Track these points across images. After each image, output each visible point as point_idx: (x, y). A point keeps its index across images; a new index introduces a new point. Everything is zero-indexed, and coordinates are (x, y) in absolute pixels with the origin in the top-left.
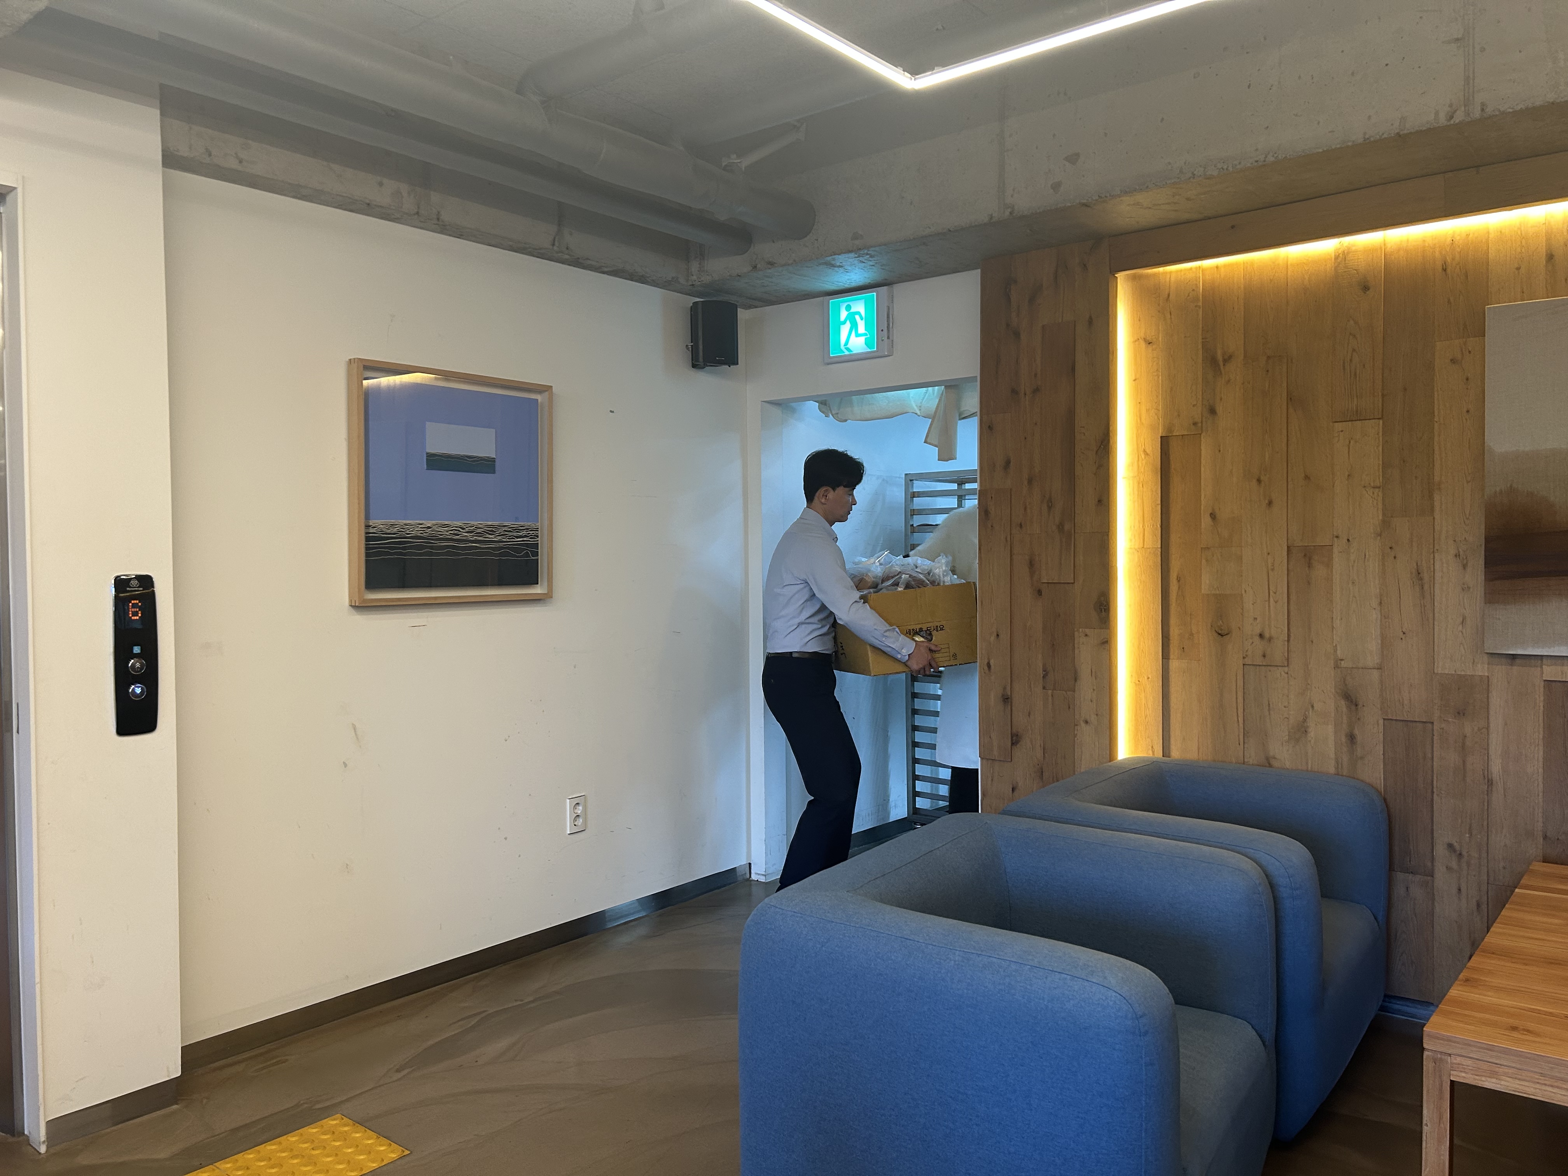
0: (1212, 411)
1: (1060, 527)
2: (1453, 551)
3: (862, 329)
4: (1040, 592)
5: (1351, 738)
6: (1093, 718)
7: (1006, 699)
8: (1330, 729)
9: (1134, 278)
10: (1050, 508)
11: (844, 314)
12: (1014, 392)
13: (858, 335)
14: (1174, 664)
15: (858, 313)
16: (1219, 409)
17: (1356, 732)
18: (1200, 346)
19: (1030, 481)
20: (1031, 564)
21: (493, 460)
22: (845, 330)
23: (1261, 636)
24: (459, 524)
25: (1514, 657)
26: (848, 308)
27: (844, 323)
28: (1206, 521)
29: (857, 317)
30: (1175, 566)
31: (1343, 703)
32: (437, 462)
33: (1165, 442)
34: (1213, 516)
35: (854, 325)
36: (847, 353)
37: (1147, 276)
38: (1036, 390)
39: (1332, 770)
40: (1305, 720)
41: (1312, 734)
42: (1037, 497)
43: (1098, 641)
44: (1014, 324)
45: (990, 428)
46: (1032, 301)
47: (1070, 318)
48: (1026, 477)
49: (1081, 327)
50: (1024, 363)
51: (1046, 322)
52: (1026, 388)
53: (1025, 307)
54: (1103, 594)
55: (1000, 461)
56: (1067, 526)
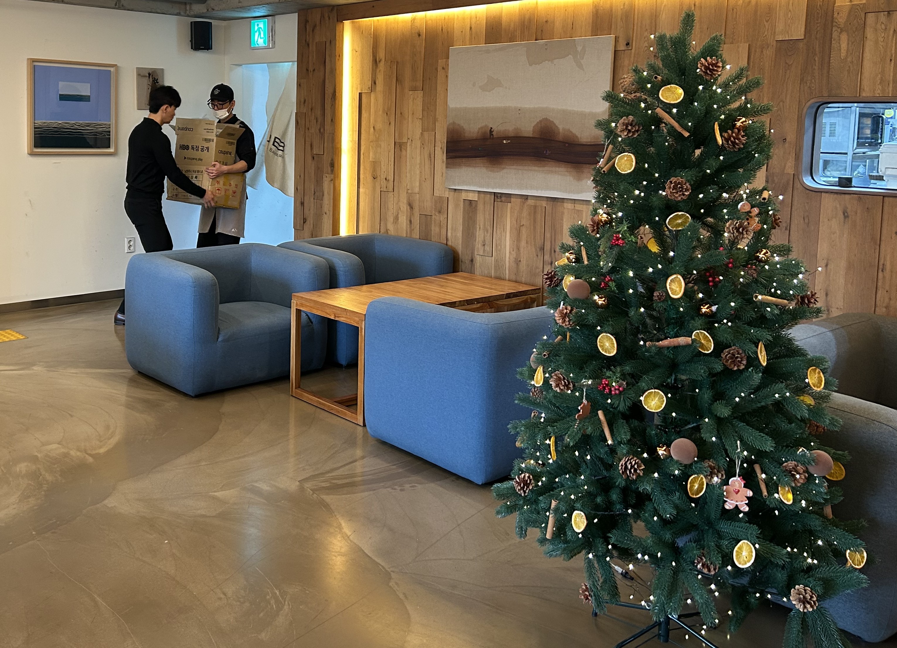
0: (375, 83)
1: (320, 130)
2: (440, 146)
3: (262, 36)
4: (313, 158)
5: (411, 221)
6: (328, 212)
7: (302, 204)
8: (405, 217)
9: (353, 22)
10: (317, 122)
11: (256, 28)
12: (307, 70)
13: (261, 38)
14: (361, 190)
15: (261, 28)
16: (377, 83)
17: (412, 219)
18: (372, 55)
19: (311, 110)
20: (311, 146)
21: (89, 96)
22: (257, 34)
23: (386, 179)
24: (73, 122)
25: (455, 190)
26: (258, 25)
27: (256, 32)
28: (372, 129)
29: (261, 30)
30: (363, 148)
31: (408, 207)
32: (64, 98)
33: (360, 94)
34: (374, 127)
35: (260, 34)
36: (257, 46)
37: (356, 22)
38: (314, 70)
39: (405, 235)
40: (398, 215)
41: (400, 220)
42: (313, 117)
43: (330, 179)
44: (307, 40)
45: (300, 85)
46: (313, 31)
47: (324, 40)
48: (310, 108)
49: (328, 44)
50: (310, 58)
51: (317, 41)
52: (311, 69)
53: (311, 33)
54: (332, 160)
55: (303, 100)
56: (322, 130)
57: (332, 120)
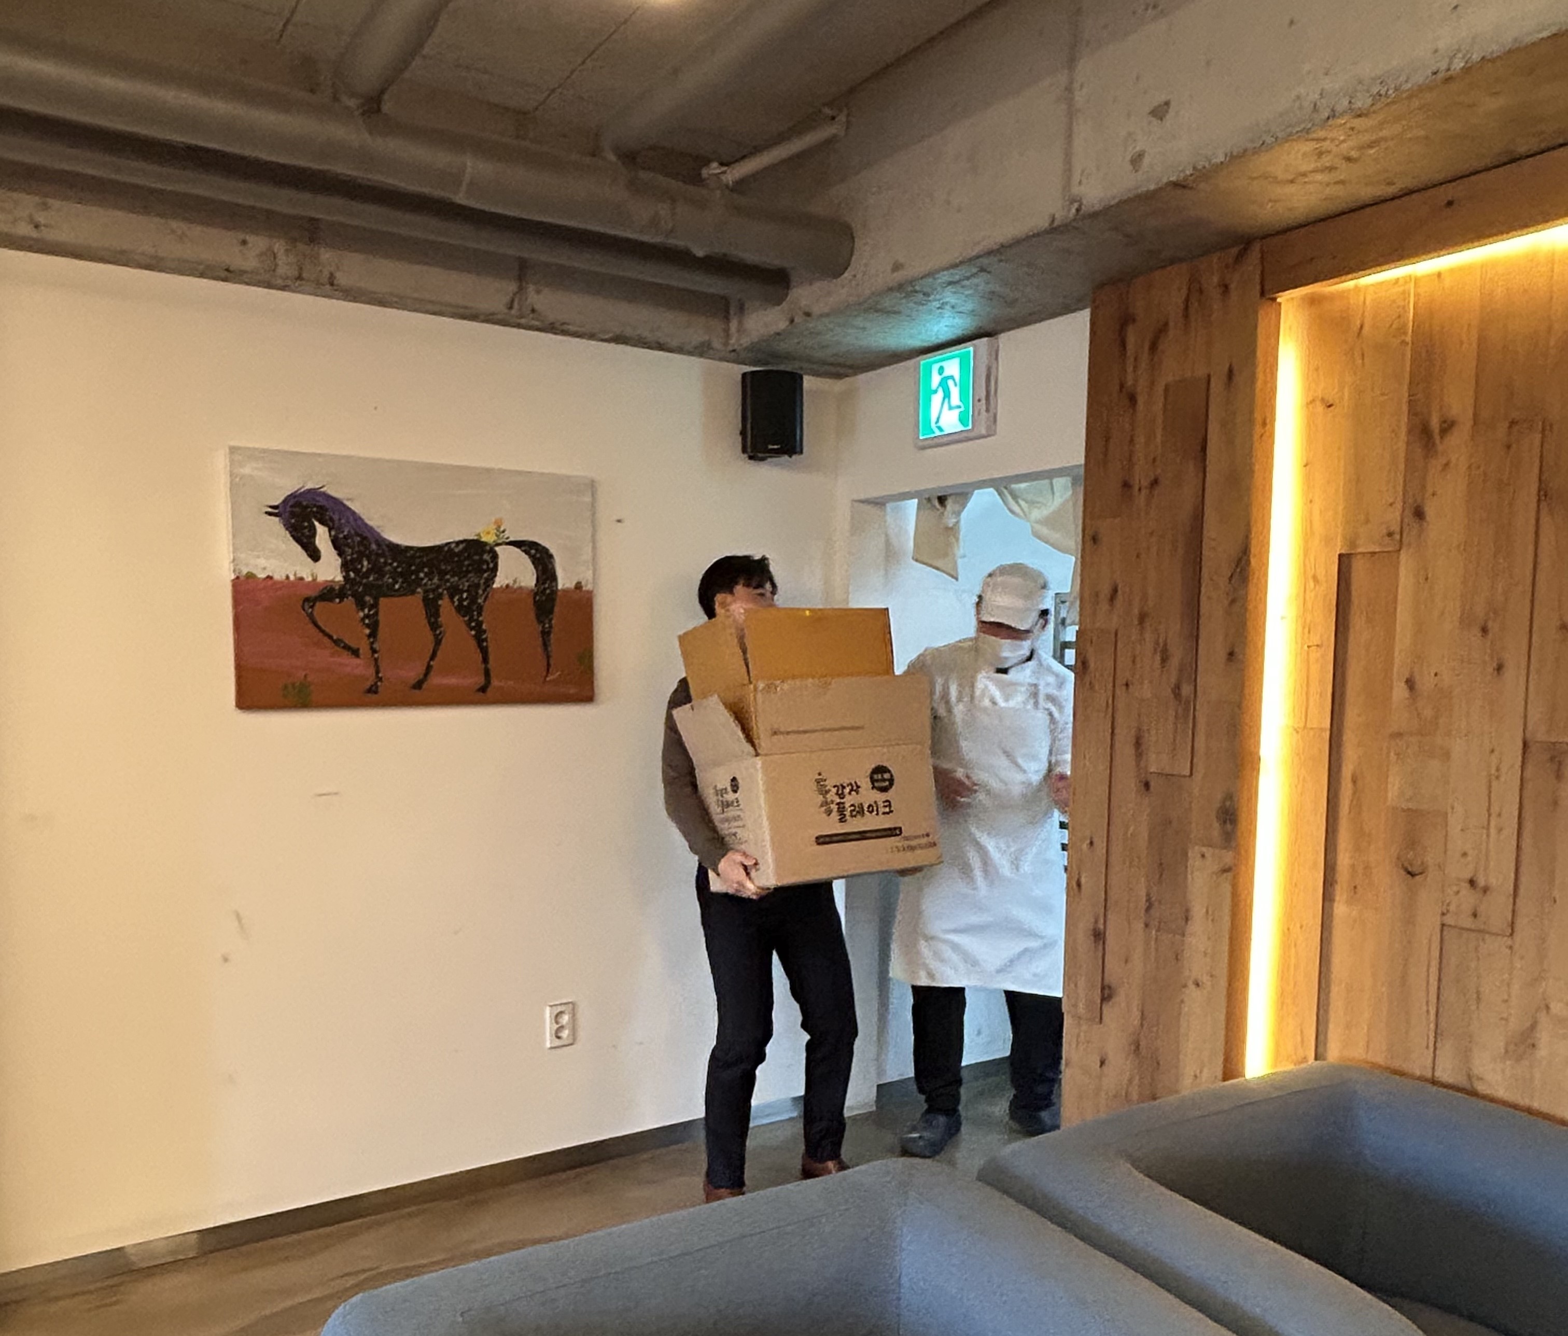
0: (1419, 514)
3: (955, 399)
4: (1147, 785)
6: (1206, 980)
7: (1098, 937)
11: (936, 379)
12: (1127, 486)
13: (950, 408)
14: (1341, 909)
15: (952, 377)
16: (1430, 511)
18: (1404, 410)
19: (1142, 620)
20: (1138, 743)
22: (937, 399)
23: (1472, 882)
26: (941, 370)
27: (936, 392)
28: (1400, 691)
29: (950, 382)
30: (1351, 758)
33: (1344, 561)
34: (1410, 683)
35: (947, 395)
36: (938, 433)
38: (1155, 483)
40: (1533, 1028)
42: (1149, 646)
43: (1216, 868)
44: (1130, 383)
45: (1095, 539)
46: (1153, 347)
47: (1201, 372)
48: (1136, 611)
49: (1217, 386)
50: (1140, 440)
51: (1170, 379)
52: (1140, 477)
53: (1145, 356)
54: (1229, 797)
55: (1106, 590)
56: (1186, 690)
57: (1231, 654)
